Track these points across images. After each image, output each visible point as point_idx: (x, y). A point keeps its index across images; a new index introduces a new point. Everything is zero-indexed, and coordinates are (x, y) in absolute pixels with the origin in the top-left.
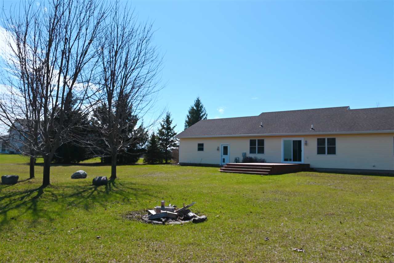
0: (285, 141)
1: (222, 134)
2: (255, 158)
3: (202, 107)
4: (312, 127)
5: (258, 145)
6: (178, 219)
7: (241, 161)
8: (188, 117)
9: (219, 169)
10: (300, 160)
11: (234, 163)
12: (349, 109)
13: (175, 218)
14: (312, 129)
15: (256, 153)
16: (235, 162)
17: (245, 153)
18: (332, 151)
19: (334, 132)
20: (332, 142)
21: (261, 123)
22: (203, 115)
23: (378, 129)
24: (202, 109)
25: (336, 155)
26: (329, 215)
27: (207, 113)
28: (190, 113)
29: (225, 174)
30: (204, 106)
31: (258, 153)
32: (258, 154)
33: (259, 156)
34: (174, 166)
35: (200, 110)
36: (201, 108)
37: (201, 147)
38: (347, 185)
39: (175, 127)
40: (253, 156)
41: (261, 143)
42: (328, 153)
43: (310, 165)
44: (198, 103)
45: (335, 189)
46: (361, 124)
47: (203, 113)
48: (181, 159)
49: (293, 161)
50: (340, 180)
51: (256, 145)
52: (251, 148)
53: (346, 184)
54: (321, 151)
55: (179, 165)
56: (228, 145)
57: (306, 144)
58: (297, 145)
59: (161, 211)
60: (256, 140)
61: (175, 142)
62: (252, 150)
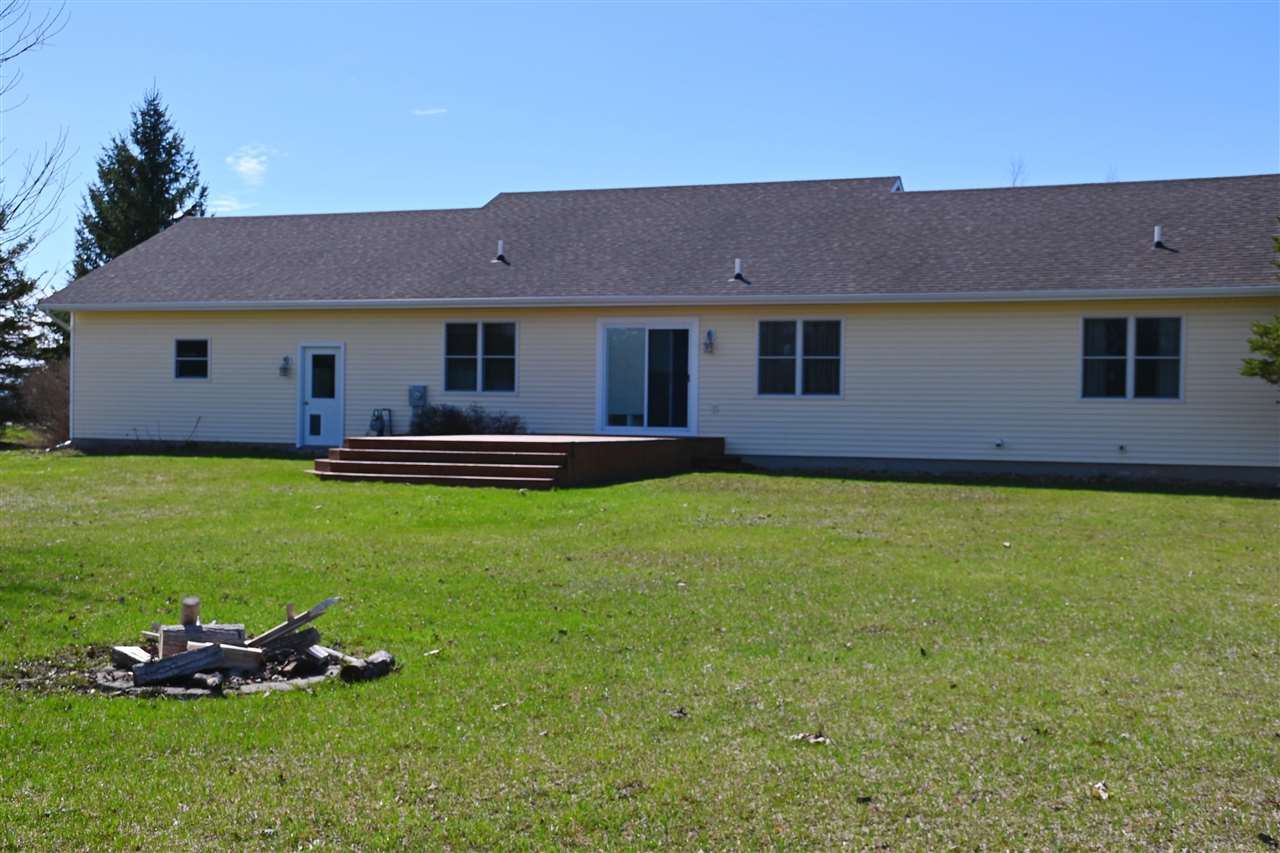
0: (611, 334)
1: (305, 296)
2: (472, 414)
3: (175, 147)
4: (737, 270)
5: (486, 352)
6: (267, 674)
7: (407, 429)
8: (95, 196)
9: (309, 468)
10: (681, 420)
11: (367, 435)
12: (898, 189)
13: (255, 670)
14: (738, 277)
15: (473, 387)
16: (376, 433)
17: (425, 388)
18: (824, 379)
19: (836, 297)
20: (825, 337)
21: (500, 243)
22: (182, 194)
23: (1022, 285)
24: (178, 158)
25: (841, 396)
26: (870, 631)
27: (202, 183)
28: (104, 175)
29: (345, 487)
30: (187, 146)
31: (487, 387)
32: (487, 393)
33: (492, 403)
34: (49, 458)
35: (167, 166)
36: (169, 154)
37: (192, 359)
38: (901, 522)
39: (22, 247)
40: (461, 401)
41: (501, 339)
42: (807, 391)
43: (727, 441)
44: (155, 127)
45: (859, 540)
46: (950, 261)
47: (183, 183)
48: (82, 423)
49: (650, 424)
50: (868, 503)
51: (474, 352)
52: (451, 366)
53: (899, 519)
54: (774, 379)
55: (72, 452)
56: (339, 348)
57: (709, 346)
58: (671, 350)
59: (190, 643)
60: (474, 326)
61: (25, 332)
62: (457, 376)
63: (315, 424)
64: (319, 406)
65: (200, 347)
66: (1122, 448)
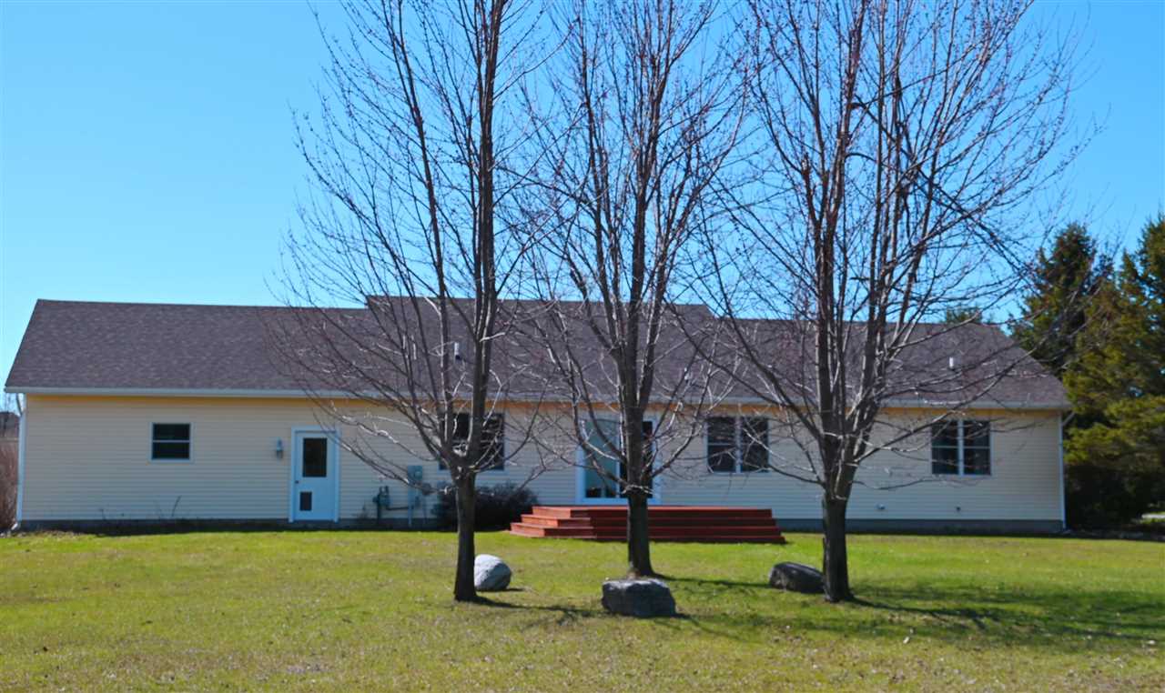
37: (170, 442)
56: (328, 433)
63: (306, 501)
64: (311, 484)
65: (183, 431)
66: (958, 509)
